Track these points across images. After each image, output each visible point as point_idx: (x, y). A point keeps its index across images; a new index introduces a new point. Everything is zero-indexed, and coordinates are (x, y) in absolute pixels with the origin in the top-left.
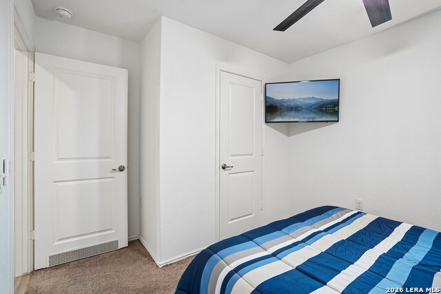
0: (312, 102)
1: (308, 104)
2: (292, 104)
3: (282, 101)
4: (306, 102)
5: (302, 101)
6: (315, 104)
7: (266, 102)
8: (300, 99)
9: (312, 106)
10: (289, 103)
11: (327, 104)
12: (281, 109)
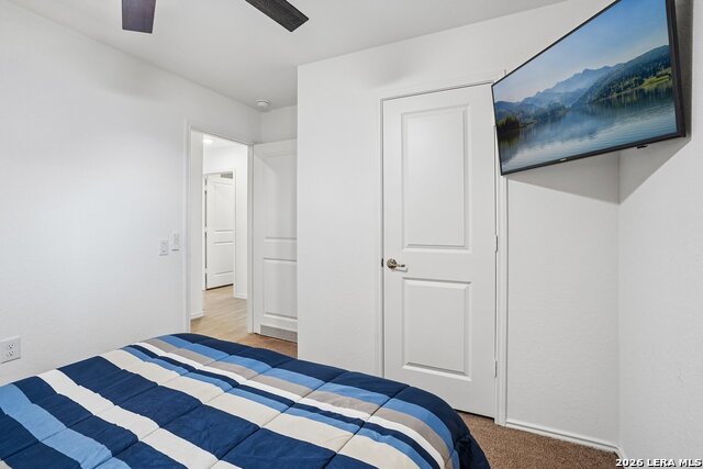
0: (585, 85)
1: (575, 93)
2: (545, 106)
3: (525, 104)
4: (573, 89)
5: (562, 91)
6: (591, 90)
7: (498, 116)
8: (558, 85)
9: (585, 96)
10: (538, 105)
11: (620, 80)
12: (525, 125)
